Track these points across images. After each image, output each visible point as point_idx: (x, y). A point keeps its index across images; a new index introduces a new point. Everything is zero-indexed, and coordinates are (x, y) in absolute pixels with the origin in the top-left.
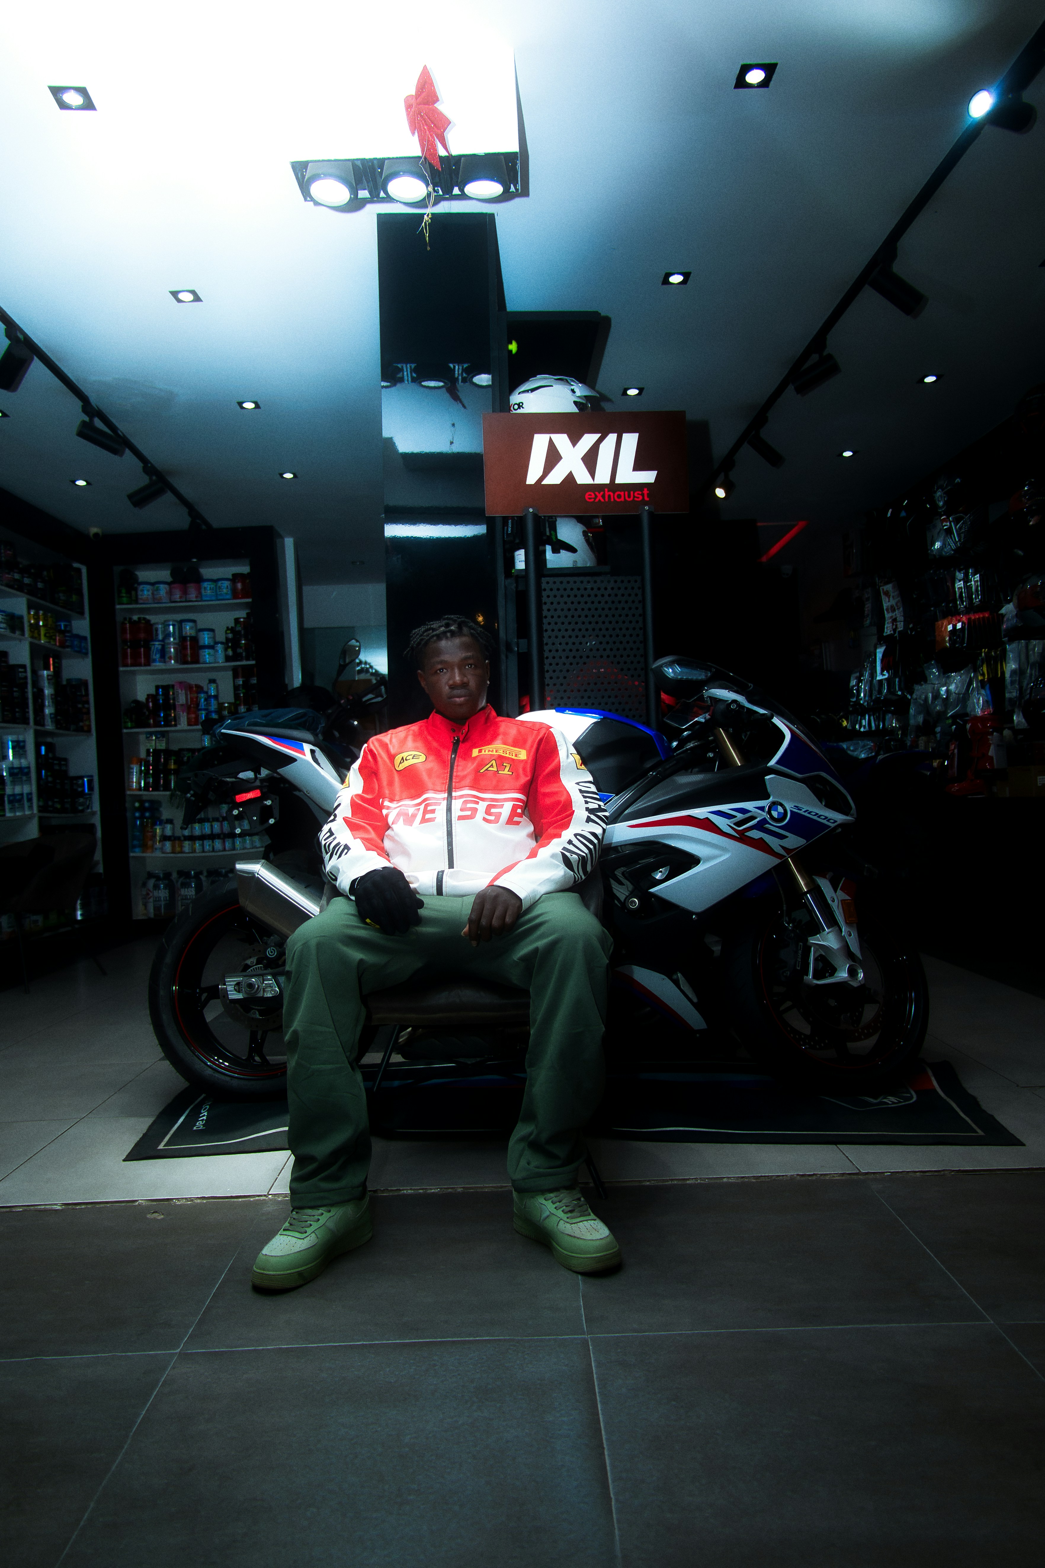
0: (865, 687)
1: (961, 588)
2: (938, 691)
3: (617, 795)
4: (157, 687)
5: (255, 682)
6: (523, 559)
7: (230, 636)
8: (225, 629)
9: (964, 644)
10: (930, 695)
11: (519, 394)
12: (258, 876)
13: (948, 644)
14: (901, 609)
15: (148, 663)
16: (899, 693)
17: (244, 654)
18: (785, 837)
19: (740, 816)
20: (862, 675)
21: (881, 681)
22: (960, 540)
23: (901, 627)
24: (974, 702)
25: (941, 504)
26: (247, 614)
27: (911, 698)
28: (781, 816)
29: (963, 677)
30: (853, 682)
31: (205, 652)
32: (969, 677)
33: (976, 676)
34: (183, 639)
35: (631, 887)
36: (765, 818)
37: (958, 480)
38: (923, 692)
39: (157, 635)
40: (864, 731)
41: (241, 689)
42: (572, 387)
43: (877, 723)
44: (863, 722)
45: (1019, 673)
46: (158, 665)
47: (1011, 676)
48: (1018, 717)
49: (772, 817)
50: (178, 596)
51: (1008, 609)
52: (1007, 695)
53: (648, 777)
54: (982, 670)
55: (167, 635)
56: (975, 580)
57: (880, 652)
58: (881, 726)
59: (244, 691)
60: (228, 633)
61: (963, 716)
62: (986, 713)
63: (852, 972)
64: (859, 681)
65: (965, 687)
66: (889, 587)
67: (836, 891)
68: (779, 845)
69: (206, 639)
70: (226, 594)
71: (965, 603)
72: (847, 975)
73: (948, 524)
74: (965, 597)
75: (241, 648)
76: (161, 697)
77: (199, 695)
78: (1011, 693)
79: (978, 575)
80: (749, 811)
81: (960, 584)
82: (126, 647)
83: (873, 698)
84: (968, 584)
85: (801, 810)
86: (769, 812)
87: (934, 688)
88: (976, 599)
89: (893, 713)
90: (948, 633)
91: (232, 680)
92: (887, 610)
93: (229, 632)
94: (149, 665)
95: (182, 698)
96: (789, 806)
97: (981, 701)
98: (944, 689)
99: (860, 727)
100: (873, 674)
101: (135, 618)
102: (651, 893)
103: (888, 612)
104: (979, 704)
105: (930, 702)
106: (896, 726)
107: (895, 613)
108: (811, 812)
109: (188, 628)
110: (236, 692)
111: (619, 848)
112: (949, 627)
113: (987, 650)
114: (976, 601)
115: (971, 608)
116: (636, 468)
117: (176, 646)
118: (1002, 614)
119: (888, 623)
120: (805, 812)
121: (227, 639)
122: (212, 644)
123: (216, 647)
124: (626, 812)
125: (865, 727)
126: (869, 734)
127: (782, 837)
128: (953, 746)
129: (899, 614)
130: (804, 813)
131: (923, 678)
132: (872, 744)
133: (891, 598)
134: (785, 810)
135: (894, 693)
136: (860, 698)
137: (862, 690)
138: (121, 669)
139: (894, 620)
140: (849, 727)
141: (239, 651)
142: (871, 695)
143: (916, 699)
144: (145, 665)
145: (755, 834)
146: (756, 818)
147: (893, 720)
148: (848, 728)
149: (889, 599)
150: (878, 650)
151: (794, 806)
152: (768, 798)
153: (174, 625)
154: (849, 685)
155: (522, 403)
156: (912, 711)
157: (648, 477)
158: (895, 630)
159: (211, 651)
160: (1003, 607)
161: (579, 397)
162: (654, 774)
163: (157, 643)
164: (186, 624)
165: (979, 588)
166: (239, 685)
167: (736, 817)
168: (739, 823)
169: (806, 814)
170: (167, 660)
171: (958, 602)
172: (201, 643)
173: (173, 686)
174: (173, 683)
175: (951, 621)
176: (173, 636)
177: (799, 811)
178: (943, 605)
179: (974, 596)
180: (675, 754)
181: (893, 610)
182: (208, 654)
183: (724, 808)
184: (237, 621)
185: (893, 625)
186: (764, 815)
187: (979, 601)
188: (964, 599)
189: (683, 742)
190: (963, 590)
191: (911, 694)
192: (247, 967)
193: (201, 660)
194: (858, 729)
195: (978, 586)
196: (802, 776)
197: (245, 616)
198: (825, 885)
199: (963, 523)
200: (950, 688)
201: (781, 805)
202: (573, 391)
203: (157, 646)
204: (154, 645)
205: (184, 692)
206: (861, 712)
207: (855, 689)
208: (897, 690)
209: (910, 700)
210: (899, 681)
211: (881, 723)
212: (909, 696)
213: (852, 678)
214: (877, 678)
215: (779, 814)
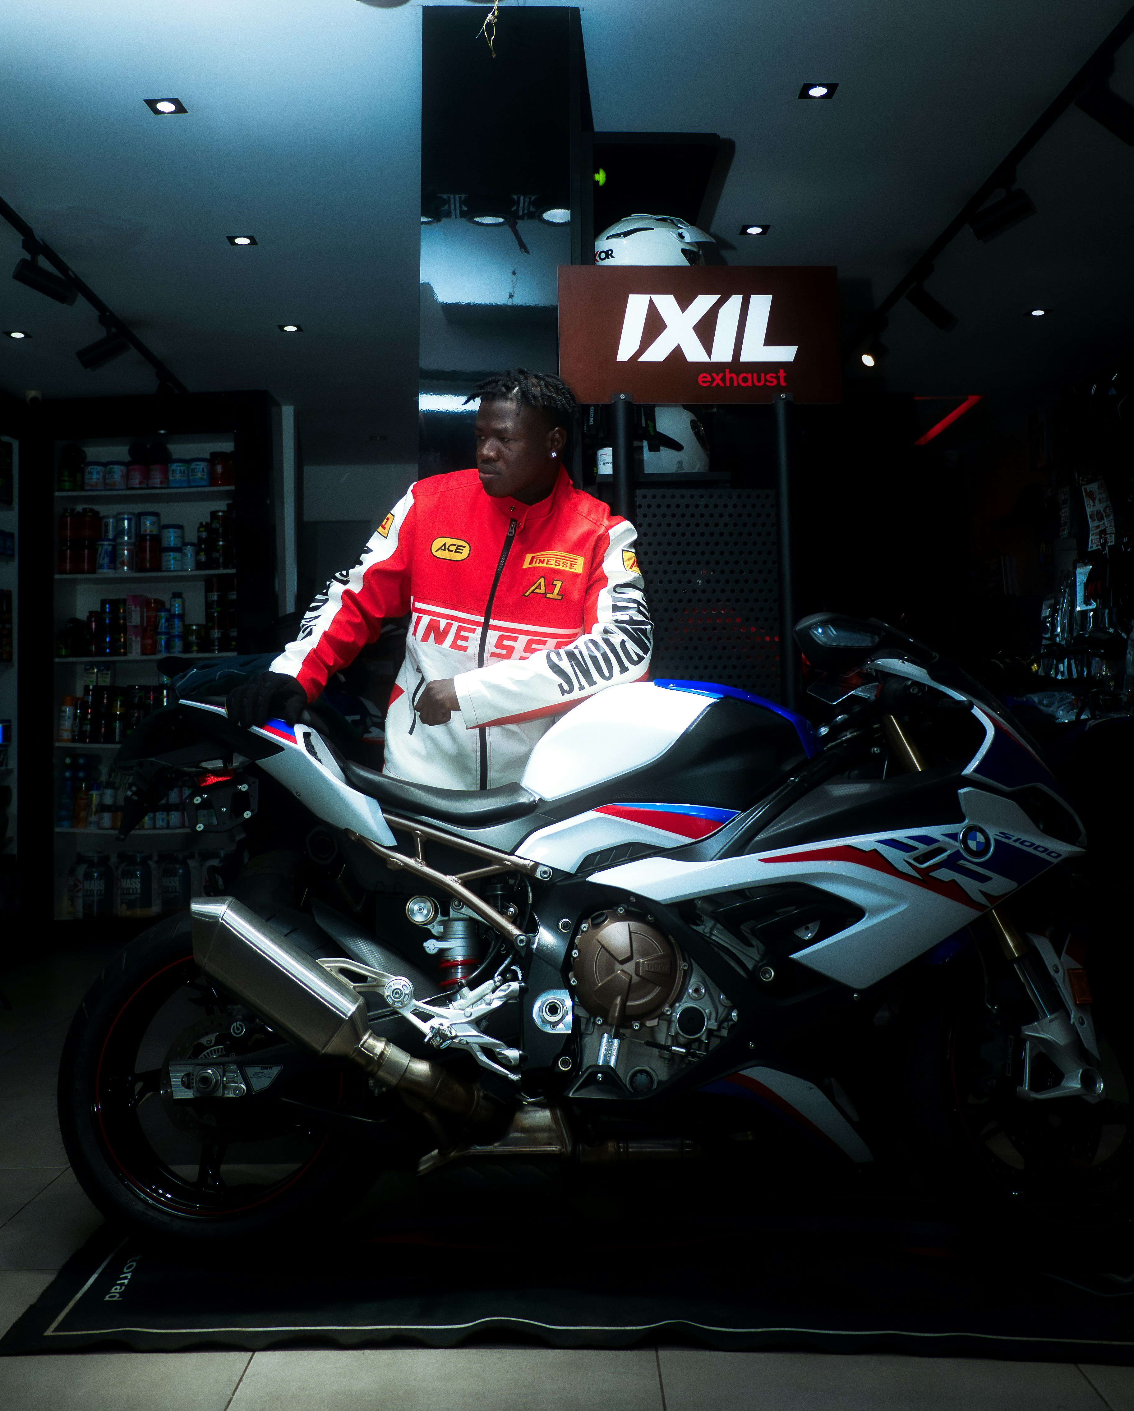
0: (1062, 619)
3: (743, 811)
4: (103, 602)
5: (234, 597)
7: (204, 535)
8: (198, 525)
11: (608, 238)
12: (222, 921)
14: (1112, 518)
15: (93, 570)
16: (1111, 630)
17: (221, 560)
18: (988, 879)
19: (922, 848)
20: (1057, 603)
21: (1084, 613)
23: (1110, 540)
26: (228, 505)
27: (1128, 637)
28: (982, 848)
30: (1046, 612)
31: (170, 555)
34: (140, 539)
35: (761, 946)
36: (958, 851)
39: (107, 531)
40: (1060, 680)
41: (215, 606)
42: (680, 231)
43: (1079, 668)
44: (1061, 668)
46: (106, 572)
49: (967, 848)
50: (137, 481)
53: (788, 786)
55: (121, 533)
57: (1082, 574)
58: (1085, 674)
59: (219, 609)
60: (202, 531)
63: (1087, 1081)
64: (1055, 611)
66: (1093, 487)
67: (1058, 955)
68: (979, 890)
69: (171, 538)
70: (201, 479)
72: (1079, 1085)
75: (218, 551)
76: (107, 615)
77: (159, 613)
80: (936, 841)
82: (65, 548)
83: (1075, 634)
85: (1010, 838)
86: (964, 841)
89: (1102, 657)
91: (204, 594)
92: (1091, 516)
93: (202, 529)
94: (94, 572)
95: (135, 618)
96: (993, 833)
99: (1056, 673)
100: (1073, 605)
101: (79, 508)
102: (792, 960)
103: (1093, 520)
106: (1106, 674)
107: (1102, 522)
108: (1025, 841)
109: (148, 523)
110: (209, 611)
111: (746, 891)
116: (768, 342)
117: (132, 547)
119: (1092, 535)
120: (1015, 841)
121: (200, 539)
122: (179, 545)
123: (185, 549)
124: (757, 838)
125: (1063, 673)
126: (1068, 684)
127: (983, 879)
129: (1108, 524)
130: (1014, 844)
132: (1073, 697)
133: (1097, 502)
134: (987, 839)
135: (1104, 630)
136: (1056, 633)
137: (1059, 623)
138: (57, 576)
140: (1041, 673)
141: (215, 555)
142: (1071, 631)
144: (89, 572)
145: (945, 875)
146: (945, 850)
147: (1101, 666)
148: (1039, 673)
149: (1094, 503)
150: (1079, 571)
151: (1000, 833)
152: (962, 820)
153: (129, 520)
154: (1040, 615)
155: (611, 252)
156: (1129, 656)
157: (785, 354)
158: (1103, 546)
159: (178, 555)
161: (688, 244)
162: (797, 780)
163: (106, 543)
164: (146, 519)
166: (213, 601)
167: (916, 849)
168: (921, 859)
169: (1017, 845)
170: (118, 565)
172: (165, 544)
173: (124, 602)
174: (125, 597)
176: (128, 535)
177: (1006, 841)
180: (825, 748)
181: (1100, 518)
182: (174, 559)
183: (899, 835)
184: (214, 515)
185: (1100, 538)
186: (958, 846)
189: (836, 731)
191: (1128, 633)
192: (202, 1048)
193: (164, 569)
194: (1053, 676)
196: (1012, 789)
197: (225, 508)
198: (1044, 947)
201: (982, 831)
202: (681, 236)
203: (106, 547)
204: (102, 545)
205: (138, 609)
206: (1057, 653)
207: (1049, 622)
208: (1107, 626)
209: (1126, 641)
210: (1110, 614)
211: (1085, 669)
212: (1124, 635)
213: (1044, 607)
214: (1078, 609)
215: (978, 843)
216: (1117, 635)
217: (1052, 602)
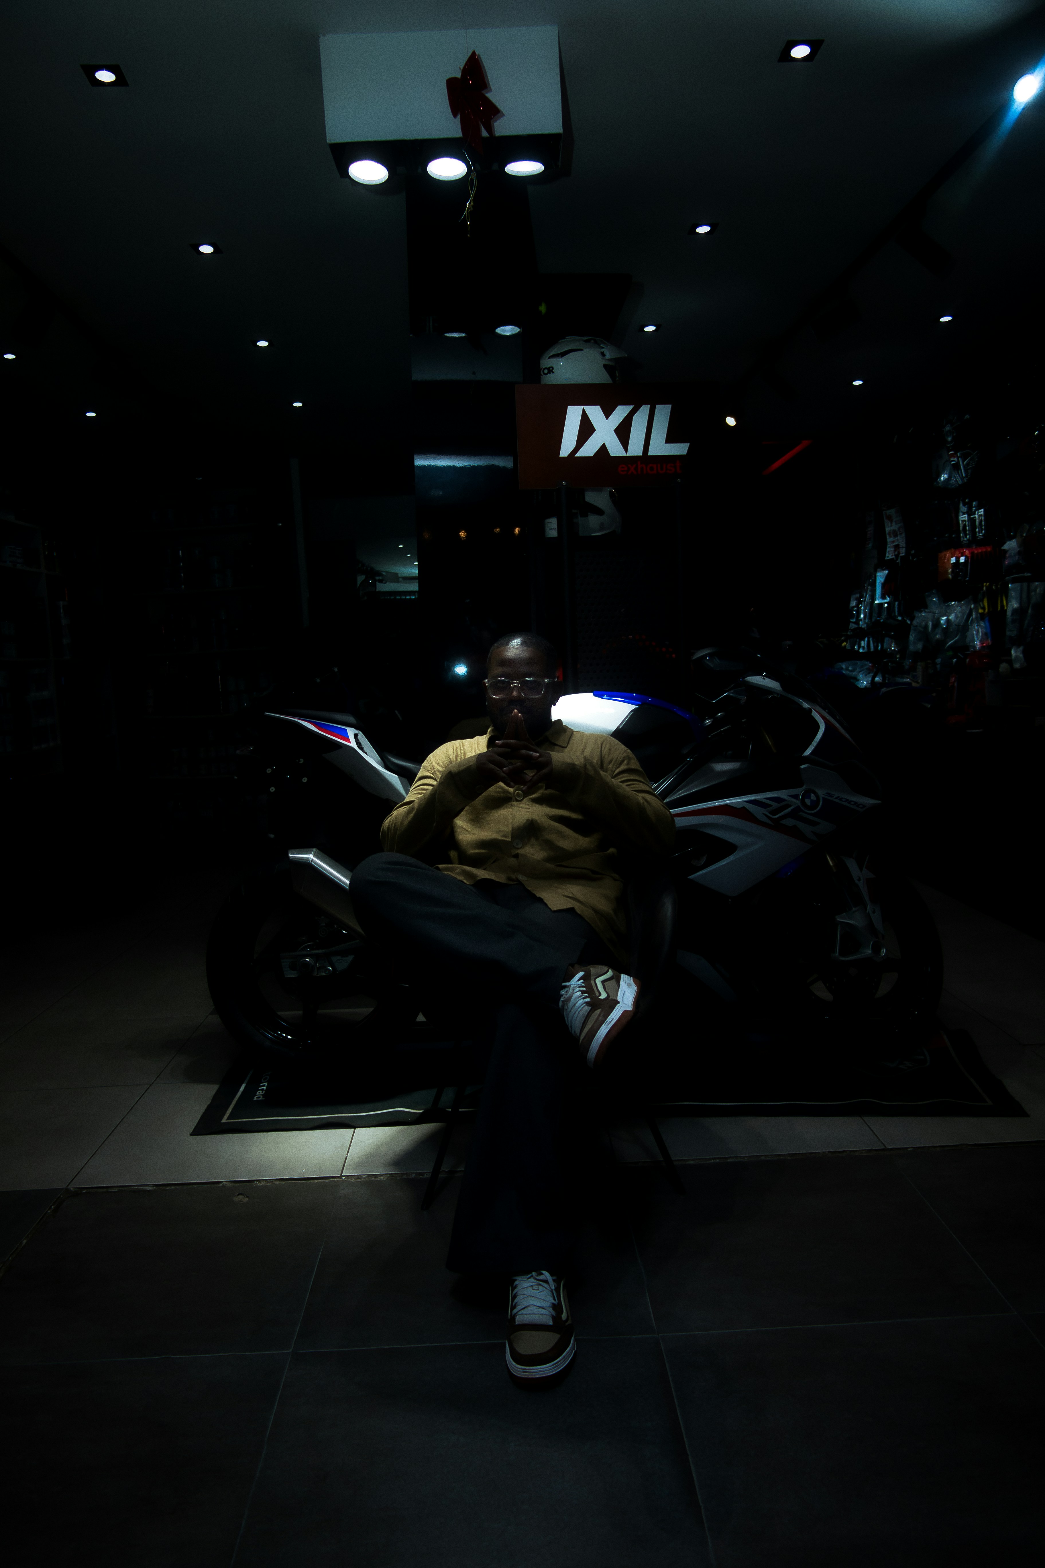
0: (865, 609)
1: (965, 521)
2: (938, 620)
6: (556, 527)
9: (967, 577)
10: (930, 623)
11: (549, 358)
12: (313, 864)
13: (950, 576)
14: (904, 535)
16: (899, 618)
18: (817, 823)
19: (775, 805)
20: (862, 597)
21: (881, 605)
22: (966, 476)
23: (903, 552)
24: (973, 634)
25: (950, 439)
27: (911, 623)
28: (814, 803)
29: (963, 608)
30: (853, 603)
32: (969, 607)
33: (976, 608)
34: (192, 564)
36: (799, 806)
37: (967, 416)
38: (923, 617)
39: (167, 559)
40: (862, 652)
42: (602, 350)
43: (875, 644)
44: (862, 643)
45: (1020, 612)
47: (1012, 614)
48: (1016, 651)
49: (805, 805)
51: (1011, 545)
52: (1008, 633)
53: (686, 764)
54: (983, 604)
55: (177, 560)
56: (979, 514)
57: (881, 577)
58: (879, 648)
61: (963, 648)
62: (984, 645)
63: (876, 949)
64: (860, 603)
65: (965, 618)
66: (892, 512)
67: (861, 870)
68: (812, 831)
69: (214, 562)
70: (234, 517)
71: (968, 537)
72: (871, 952)
73: (956, 459)
74: (969, 531)
75: (249, 572)
76: (173, 622)
77: (210, 620)
78: (1011, 632)
79: (982, 510)
80: (784, 800)
81: (964, 517)
83: (874, 620)
84: (972, 517)
85: (833, 797)
86: (803, 799)
87: (934, 617)
88: (979, 533)
89: (892, 637)
90: (951, 566)
91: (241, 604)
92: (889, 534)
93: (237, 555)
94: (159, 589)
95: (193, 623)
96: (821, 793)
97: (980, 634)
98: (945, 618)
99: (859, 647)
100: (873, 598)
102: (691, 879)
103: (890, 537)
104: (977, 637)
105: (930, 630)
106: (895, 650)
107: (896, 539)
108: (843, 798)
109: (197, 552)
112: (952, 559)
113: (988, 584)
114: (980, 535)
115: (974, 541)
116: (668, 441)
117: (187, 571)
118: (1004, 550)
119: (889, 547)
120: (836, 798)
121: (235, 562)
122: (220, 568)
123: (225, 571)
125: (863, 648)
126: (866, 656)
127: (814, 824)
128: (954, 678)
129: (901, 541)
130: (835, 800)
131: (924, 606)
132: (870, 665)
133: (894, 523)
134: (818, 798)
135: (895, 619)
136: (859, 619)
137: (862, 611)
139: (897, 547)
140: (848, 647)
141: (248, 574)
142: (871, 618)
143: (916, 626)
144: (155, 590)
146: (790, 806)
147: (892, 643)
149: (891, 524)
150: (878, 574)
151: (827, 793)
152: (801, 786)
153: (182, 549)
154: (849, 605)
155: (553, 368)
156: (912, 638)
157: (680, 449)
158: (897, 556)
159: (220, 575)
160: (1005, 543)
161: (608, 359)
162: (691, 760)
163: (167, 568)
164: (195, 549)
165: (983, 523)
167: (771, 806)
168: (774, 812)
169: (837, 801)
170: (178, 584)
171: (961, 535)
172: (210, 567)
173: (183, 611)
175: (955, 555)
177: (830, 798)
178: (947, 535)
179: (977, 530)
180: (710, 736)
181: (896, 535)
183: (761, 796)
185: (895, 551)
186: (799, 803)
187: (983, 535)
188: (968, 532)
189: (717, 723)
190: (967, 523)
191: (912, 620)
194: (857, 650)
195: (981, 520)
196: (836, 764)
198: (852, 865)
199: (970, 460)
200: (950, 618)
201: (815, 793)
202: (603, 354)
206: (860, 634)
207: (854, 611)
208: (896, 614)
209: (909, 626)
210: (899, 605)
211: (880, 645)
212: (909, 622)
213: (852, 599)
214: (877, 602)
215: (812, 801)
216: (903, 621)
217: (858, 595)
